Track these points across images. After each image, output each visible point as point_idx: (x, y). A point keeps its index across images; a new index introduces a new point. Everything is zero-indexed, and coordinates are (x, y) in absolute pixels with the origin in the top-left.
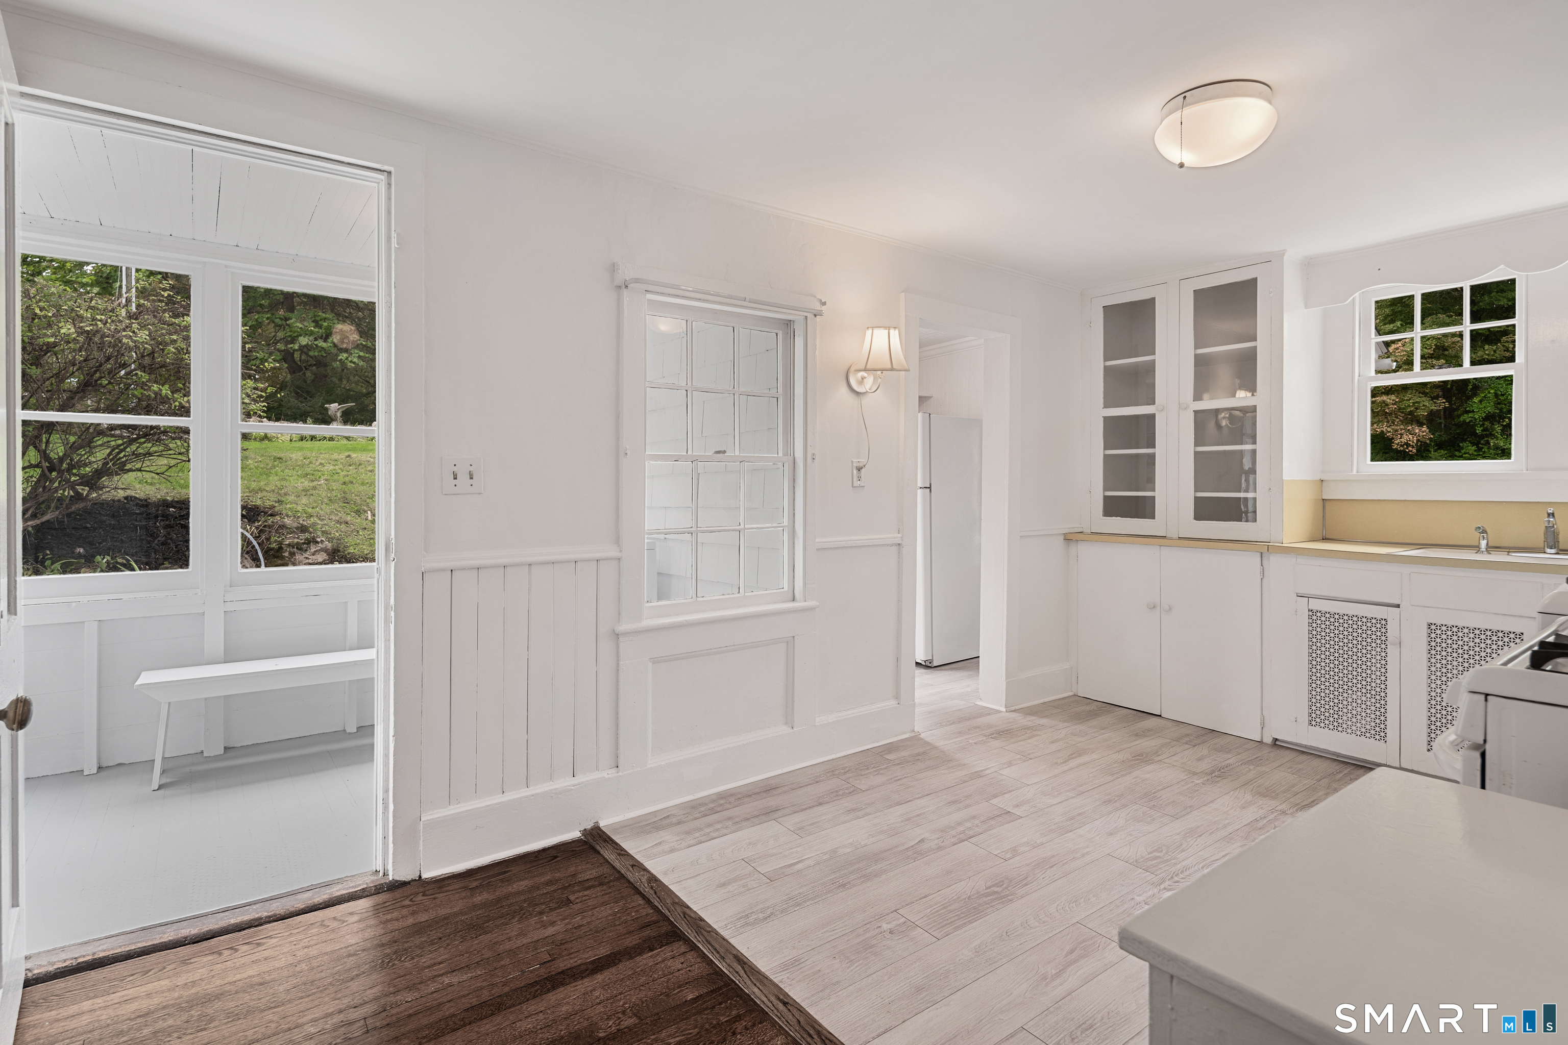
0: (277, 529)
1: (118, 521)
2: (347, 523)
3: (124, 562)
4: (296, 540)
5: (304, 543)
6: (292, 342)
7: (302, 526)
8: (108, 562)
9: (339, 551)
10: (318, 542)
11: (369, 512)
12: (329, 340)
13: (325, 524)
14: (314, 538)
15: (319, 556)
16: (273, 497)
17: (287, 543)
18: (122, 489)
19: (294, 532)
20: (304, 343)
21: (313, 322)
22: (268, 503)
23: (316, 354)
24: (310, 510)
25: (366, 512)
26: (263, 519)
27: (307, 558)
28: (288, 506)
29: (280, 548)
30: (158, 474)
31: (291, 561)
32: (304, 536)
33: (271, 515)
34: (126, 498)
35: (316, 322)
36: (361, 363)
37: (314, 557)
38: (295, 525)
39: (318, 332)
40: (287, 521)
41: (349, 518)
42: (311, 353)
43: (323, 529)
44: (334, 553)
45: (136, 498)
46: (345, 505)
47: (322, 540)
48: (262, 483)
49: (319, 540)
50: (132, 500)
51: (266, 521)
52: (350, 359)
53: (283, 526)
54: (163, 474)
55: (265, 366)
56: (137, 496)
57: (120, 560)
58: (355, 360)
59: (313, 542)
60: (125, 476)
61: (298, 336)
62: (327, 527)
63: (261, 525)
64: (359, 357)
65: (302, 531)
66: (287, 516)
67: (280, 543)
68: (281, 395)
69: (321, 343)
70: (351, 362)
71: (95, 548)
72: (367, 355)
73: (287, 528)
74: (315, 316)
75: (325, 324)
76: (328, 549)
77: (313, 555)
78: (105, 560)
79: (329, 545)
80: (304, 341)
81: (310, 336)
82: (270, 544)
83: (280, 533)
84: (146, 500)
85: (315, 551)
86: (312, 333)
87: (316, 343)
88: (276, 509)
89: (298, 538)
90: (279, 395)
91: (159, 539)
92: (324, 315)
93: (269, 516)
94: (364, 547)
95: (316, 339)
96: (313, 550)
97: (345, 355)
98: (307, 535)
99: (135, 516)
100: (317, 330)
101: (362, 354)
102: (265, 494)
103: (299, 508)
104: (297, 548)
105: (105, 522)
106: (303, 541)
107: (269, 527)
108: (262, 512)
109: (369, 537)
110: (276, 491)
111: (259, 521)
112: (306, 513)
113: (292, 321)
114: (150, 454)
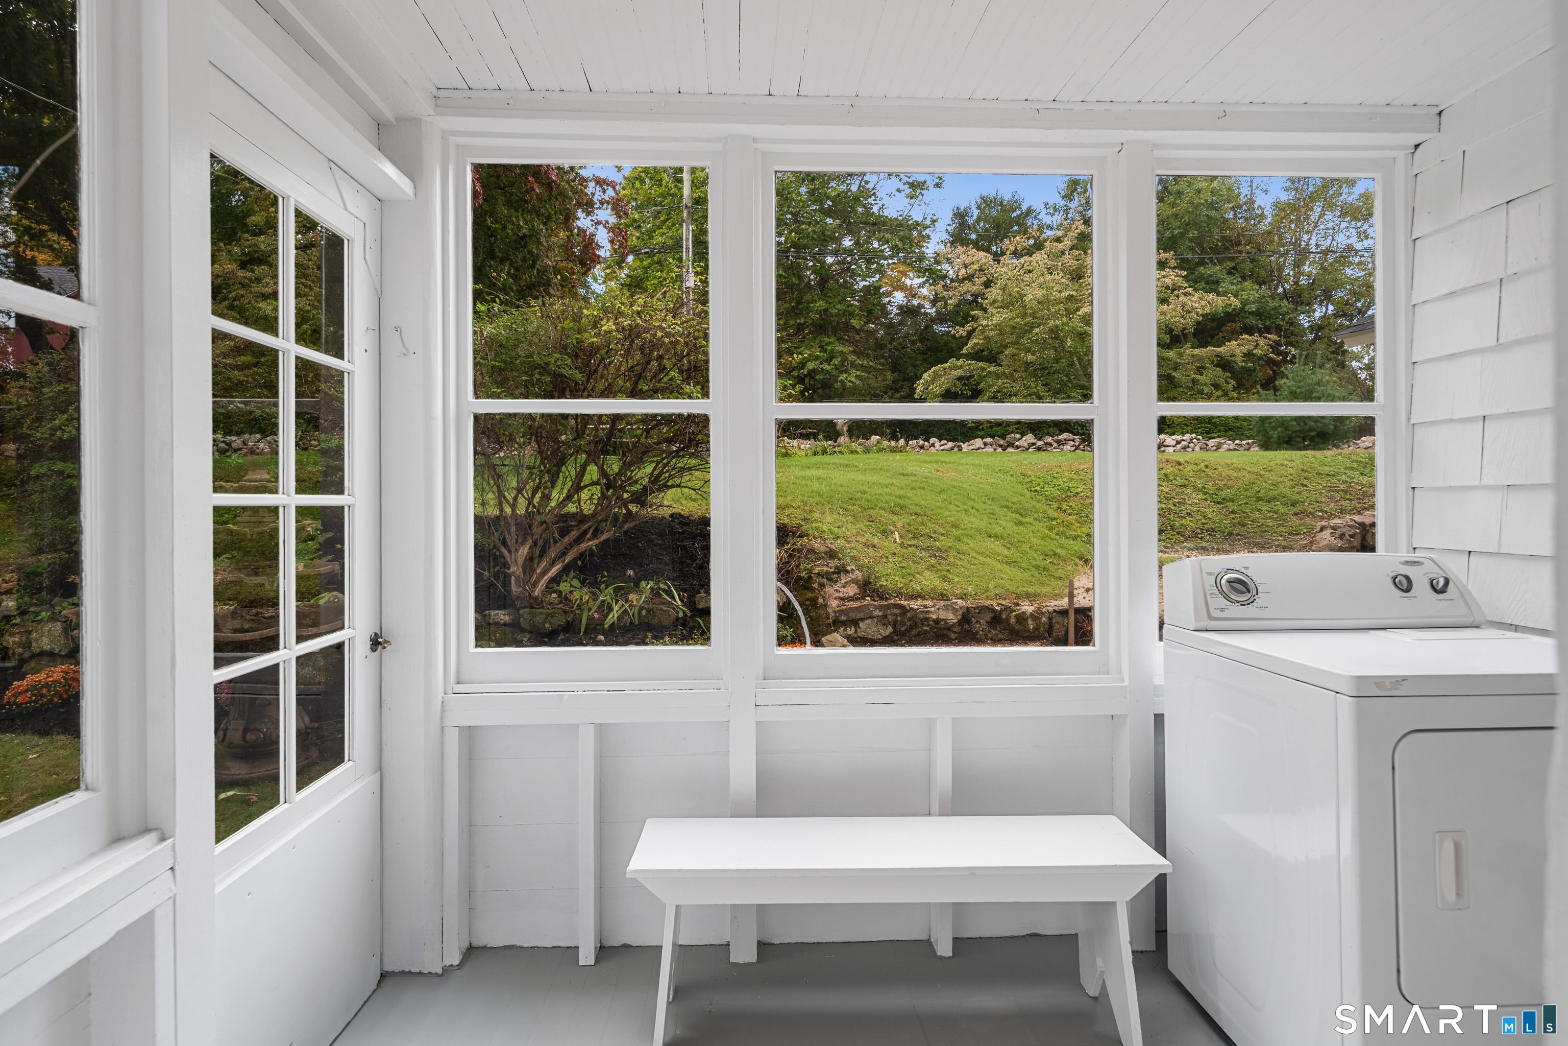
0: (806, 555)
1: (664, 540)
2: (874, 546)
3: (666, 588)
4: (825, 569)
5: (834, 573)
6: (802, 368)
7: (831, 550)
8: (651, 588)
9: (870, 583)
10: (848, 572)
11: (896, 533)
12: (832, 363)
13: (853, 548)
14: (844, 566)
15: (849, 589)
16: (800, 514)
17: (817, 572)
18: (667, 506)
19: (823, 557)
20: (811, 368)
21: (819, 347)
22: (795, 522)
23: (822, 377)
24: (836, 530)
25: (892, 532)
26: (792, 541)
27: (837, 591)
28: (814, 525)
29: (810, 578)
30: (695, 490)
31: (821, 595)
32: (834, 563)
33: (800, 536)
34: (672, 516)
35: (821, 347)
36: (858, 382)
37: (845, 590)
38: (823, 549)
39: (823, 356)
40: (816, 544)
41: (876, 541)
42: (817, 377)
43: (852, 554)
44: (865, 585)
45: (680, 514)
46: (871, 523)
47: (852, 569)
48: (789, 499)
49: (849, 568)
50: (677, 518)
51: (794, 544)
52: (849, 379)
53: (812, 551)
54: (699, 489)
55: (793, 359)
56: (682, 513)
57: (662, 586)
58: (853, 379)
59: (843, 571)
60: (669, 492)
61: (806, 362)
62: (855, 551)
63: (790, 548)
64: (857, 376)
65: (830, 556)
66: (815, 537)
67: (810, 572)
68: (808, 393)
69: (826, 367)
70: (850, 381)
71: (644, 570)
72: (863, 374)
73: (816, 553)
74: (821, 341)
75: (829, 348)
76: (859, 580)
77: (844, 587)
78: (649, 586)
79: (859, 575)
80: (811, 365)
81: (816, 360)
82: (799, 572)
83: (809, 558)
84: (688, 518)
85: (846, 583)
86: (817, 358)
87: (821, 366)
88: (804, 528)
89: (827, 566)
90: (806, 394)
91: (697, 562)
92: (828, 340)
93: (797, 537)
94: (897, 579)
95: (821, 363)
96: (843, 582)
97: (845, 376)
98: (836, 562)
99: (677, 535)
100: (822, 354)
101: (858, 373)
102: (792, 510)
103: (825, 528)
104: (827, 578)
105: (653, 541)
106: (832, 570)
107: (799, 551)
108: (790, 532)
109: (900, 565)
110: (802, 507)
111: (788, 543)
112: (832, 534)
113: (801, 349)
114: (690, 469)
